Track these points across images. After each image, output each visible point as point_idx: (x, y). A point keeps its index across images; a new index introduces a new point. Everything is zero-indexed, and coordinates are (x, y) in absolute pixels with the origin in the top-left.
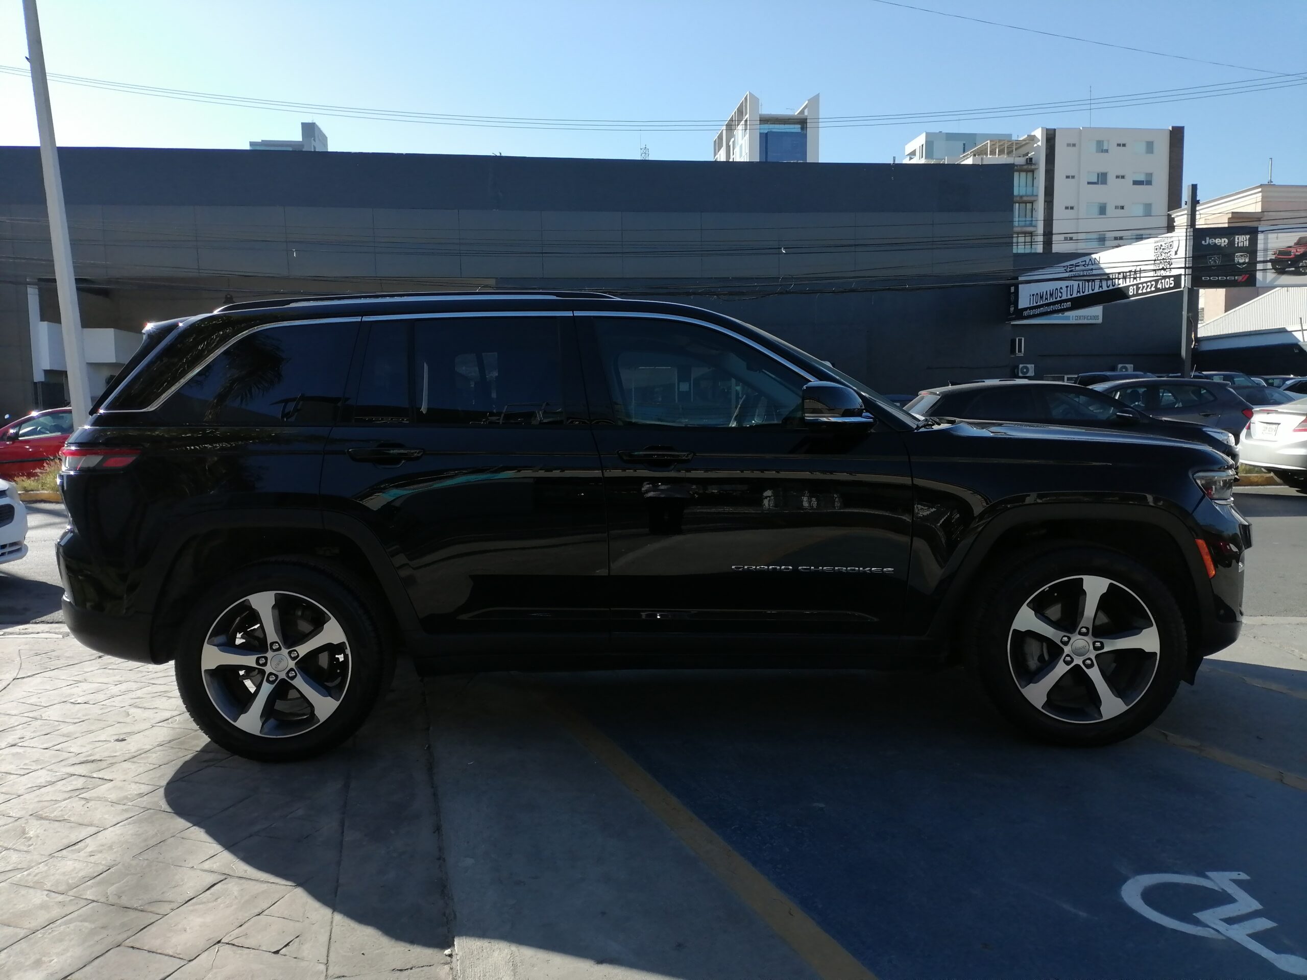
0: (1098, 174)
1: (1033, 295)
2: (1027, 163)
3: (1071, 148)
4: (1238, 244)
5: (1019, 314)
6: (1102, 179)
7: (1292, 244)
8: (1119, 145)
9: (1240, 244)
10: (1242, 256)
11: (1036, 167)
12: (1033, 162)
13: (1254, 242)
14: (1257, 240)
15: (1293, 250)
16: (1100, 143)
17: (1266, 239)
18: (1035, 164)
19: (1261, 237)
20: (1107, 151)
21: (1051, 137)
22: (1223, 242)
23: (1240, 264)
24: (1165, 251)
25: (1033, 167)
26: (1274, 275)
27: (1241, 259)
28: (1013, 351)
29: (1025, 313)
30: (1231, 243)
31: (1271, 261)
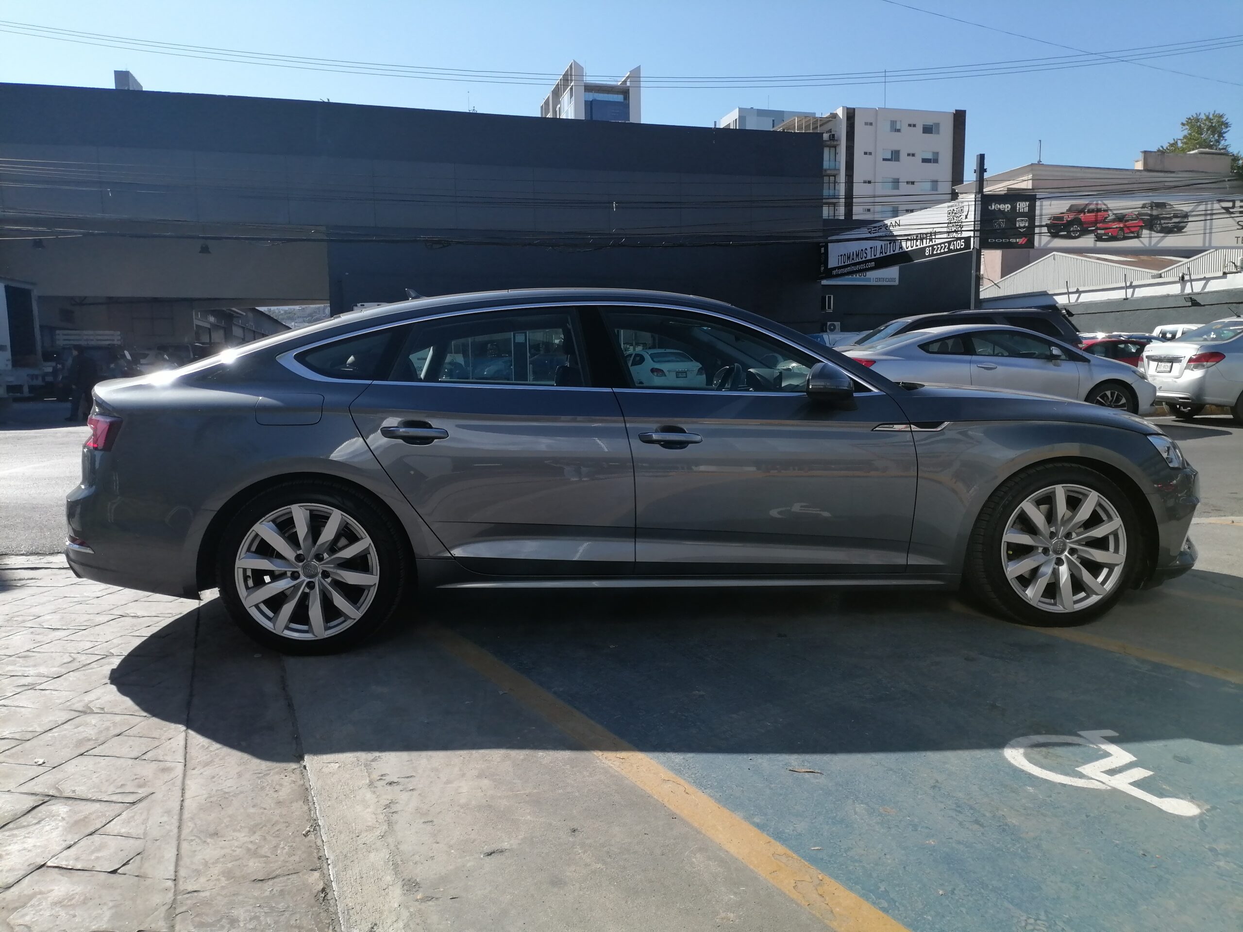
0: (892, 152)
1: (841, 256)
2: (830, 140)
3: (869, 127)
4: (1019, 210)
5: (829, 274)
6: (895, 156)
7: (1064, 210)
8: (910, 125)
9: (1021, 211)
10: (1022, 220)
11: (838, 143)
12: (836, 139)
13: (1032, 208)
14: (1035, 206)
15: (1066, 217)
16: (893, 123)
17: (1041, 206)
18: (837, 140)
19: (1038, 203)
20: (899, 131)
21: (851, 114)
22: (1007, 207)
23: (1021, 228)
24: (957, 215)
25: (835, 143)
26: (1049, 238)
27: (1021, 223)
28: (823, 307)
29: (834, 272)
30: (1014, 208)
31: (1047, 225)
